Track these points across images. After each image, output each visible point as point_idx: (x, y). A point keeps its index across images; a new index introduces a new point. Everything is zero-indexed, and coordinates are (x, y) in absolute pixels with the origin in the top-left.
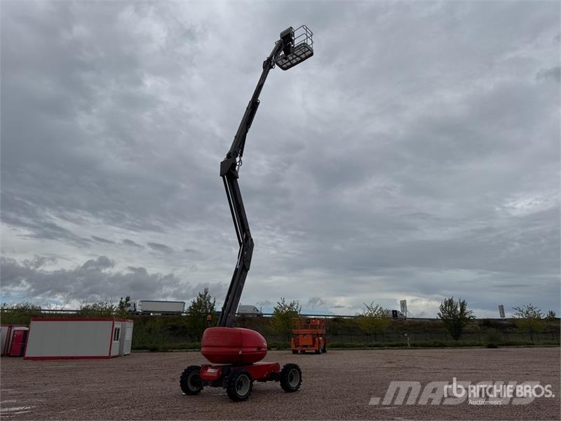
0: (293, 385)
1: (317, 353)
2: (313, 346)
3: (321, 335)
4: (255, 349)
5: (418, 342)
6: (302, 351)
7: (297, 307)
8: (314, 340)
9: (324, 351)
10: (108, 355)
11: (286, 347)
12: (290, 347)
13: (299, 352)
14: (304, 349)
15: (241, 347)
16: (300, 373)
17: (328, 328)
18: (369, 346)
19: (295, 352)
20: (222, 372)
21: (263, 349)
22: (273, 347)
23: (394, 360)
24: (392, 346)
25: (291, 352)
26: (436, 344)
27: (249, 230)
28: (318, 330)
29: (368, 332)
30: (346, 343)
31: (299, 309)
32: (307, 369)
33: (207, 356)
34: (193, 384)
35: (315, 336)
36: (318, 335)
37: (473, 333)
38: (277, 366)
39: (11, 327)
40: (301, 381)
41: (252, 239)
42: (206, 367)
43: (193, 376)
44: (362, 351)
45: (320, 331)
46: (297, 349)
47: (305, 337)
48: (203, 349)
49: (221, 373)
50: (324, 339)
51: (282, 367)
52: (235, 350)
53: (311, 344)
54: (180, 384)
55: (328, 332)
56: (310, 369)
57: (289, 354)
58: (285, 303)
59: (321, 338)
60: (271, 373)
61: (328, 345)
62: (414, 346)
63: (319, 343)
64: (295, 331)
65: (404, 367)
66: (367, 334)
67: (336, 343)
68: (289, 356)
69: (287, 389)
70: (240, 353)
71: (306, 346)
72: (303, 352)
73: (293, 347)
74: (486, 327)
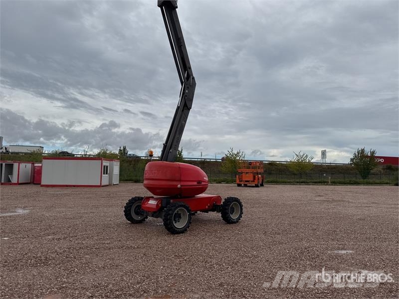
0: (234, 217)
1: (257, 186)
2: (254, 181)
3: (260, 173)
4: (195, 183)
5: (336, 180)
6: (244, 185)
7: (242, 155)
8: (254, 177)
9: (262, 185)
10: (99, 184)
11: (233, 181)
12: (235, 181)
13: (243, 185)
14: (246, 183)
15: (180, 181)
16: (241, 206)
17: (265, 169)
18: (298, 182)
19: (239, 185)
20: (161, 203)
21: (203, 183)
22: (223, 181)
23: (322, 194)
24: (316, 183)
25: (236, 185)
26: (352, 182)
27: (190, 68)
28: (258, 170)
29: (295, 172)
30: (279, 180)
31: (243, 156)
32: (248, 199)
33: (149, 188)
34: (137, 213)
35: (255, 175)
36: (257, 174)
37: (377, 174)
38: (219, 198)
39: (33, 164)
40: (242, 213)
41: (193, 78)
42: (148, 199)
43: (136, 207)
44: (292, 186)
45: (259, 171)
46: (241, 183)
47: (247, 175)
48: (145, 182)
49: (160, 205)
50: (263, 177)
51: (223, 200)
52: (174, 183)
53: (252, 179)
54: (124, 213)
55: (265, 171)
56: (251, 199)
57: (234, 186)
58: (233, 152)
59: (260, 176)
60: (213, 205)
61: (265, 180)
62: (334, 183)
63: (258, 179)
64: (240, 171)
65: (333, 201)
66: (294, 174)
67: (271, 179)
68: (233, 188)
69: (228, 220)
70: (179, 186)
71: (248, 181)
72: (246, 186)
73: (238, 182)
74: (388, 170)
